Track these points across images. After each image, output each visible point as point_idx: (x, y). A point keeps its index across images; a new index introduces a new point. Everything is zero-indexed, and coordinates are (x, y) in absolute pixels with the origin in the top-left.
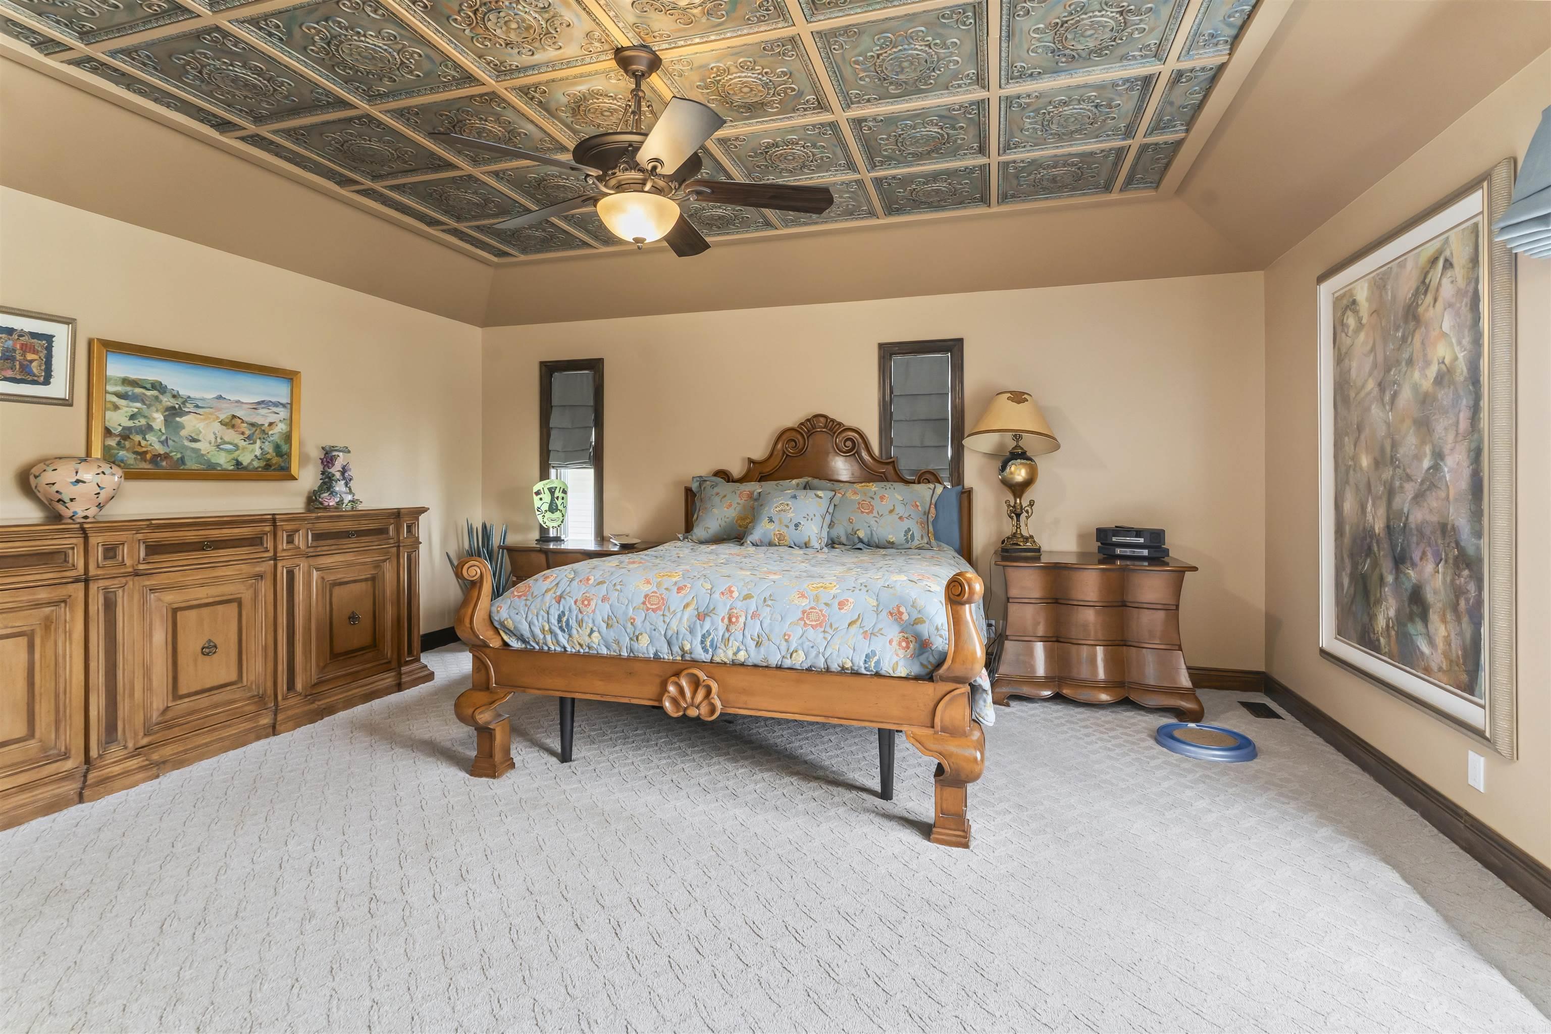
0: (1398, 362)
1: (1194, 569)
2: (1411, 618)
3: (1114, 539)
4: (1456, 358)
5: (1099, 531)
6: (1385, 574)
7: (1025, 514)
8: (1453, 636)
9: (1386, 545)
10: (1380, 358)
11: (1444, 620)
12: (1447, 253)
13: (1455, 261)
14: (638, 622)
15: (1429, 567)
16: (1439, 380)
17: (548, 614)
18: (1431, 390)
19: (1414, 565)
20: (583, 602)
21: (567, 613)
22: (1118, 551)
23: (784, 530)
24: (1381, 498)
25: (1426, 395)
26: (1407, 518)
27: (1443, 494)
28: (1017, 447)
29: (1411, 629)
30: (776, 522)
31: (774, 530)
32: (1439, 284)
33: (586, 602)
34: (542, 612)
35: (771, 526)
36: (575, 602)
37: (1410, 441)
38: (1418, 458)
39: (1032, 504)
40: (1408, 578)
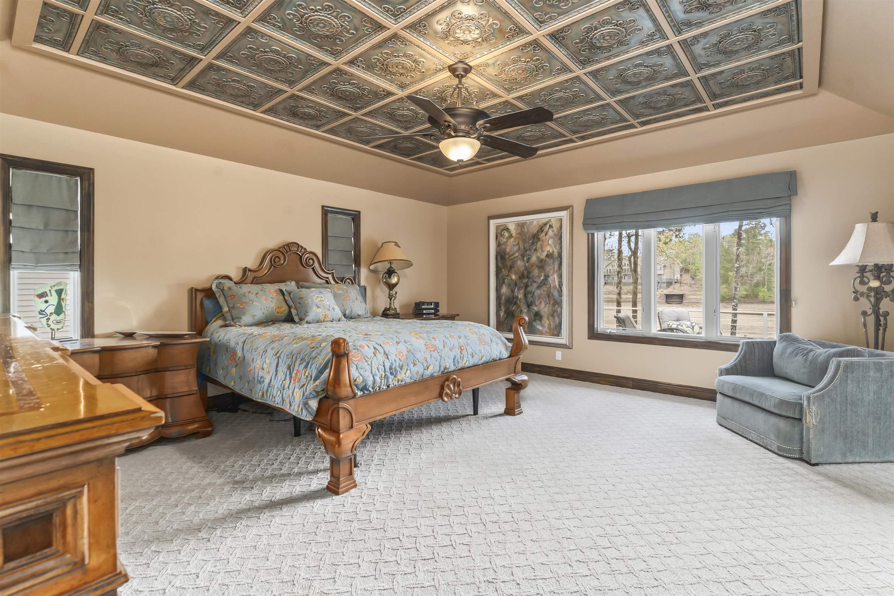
0: (530, 250)
1: (458, 315)
2: (535, 320)
3: (423, 307)
4: (554, 251)
5: (416, 304)
6: (523, 309)
7: (393, 298)
8: (552, 323)
9: (523, 301)
10: (522, 247)
11: (548, 319)
12: (551, 223)
13: (554, 226)
14: (429, 360)
15: (543, 305)
16: (547, 256)
17: (384, 367)
18: (544, 258)
19: (536, 306)
20: (400, 354)
21: (394, 363)
22: (424, 312)
23: (327, 312)
24: (522, 288)
25: (542, 260)
26: (534, 293)
27: (548, 286)
28: (391, 267)
29: (534, 324)
30: (322, 307)
31: (322, 312)
32: (548, 230)
33: (401, 355)
34: (380, 367)
35: (319, 310)
36: (396, 356)
37: (536, 272)
38: (539, 277)
39: (396, 293)
40: (534, 309)
